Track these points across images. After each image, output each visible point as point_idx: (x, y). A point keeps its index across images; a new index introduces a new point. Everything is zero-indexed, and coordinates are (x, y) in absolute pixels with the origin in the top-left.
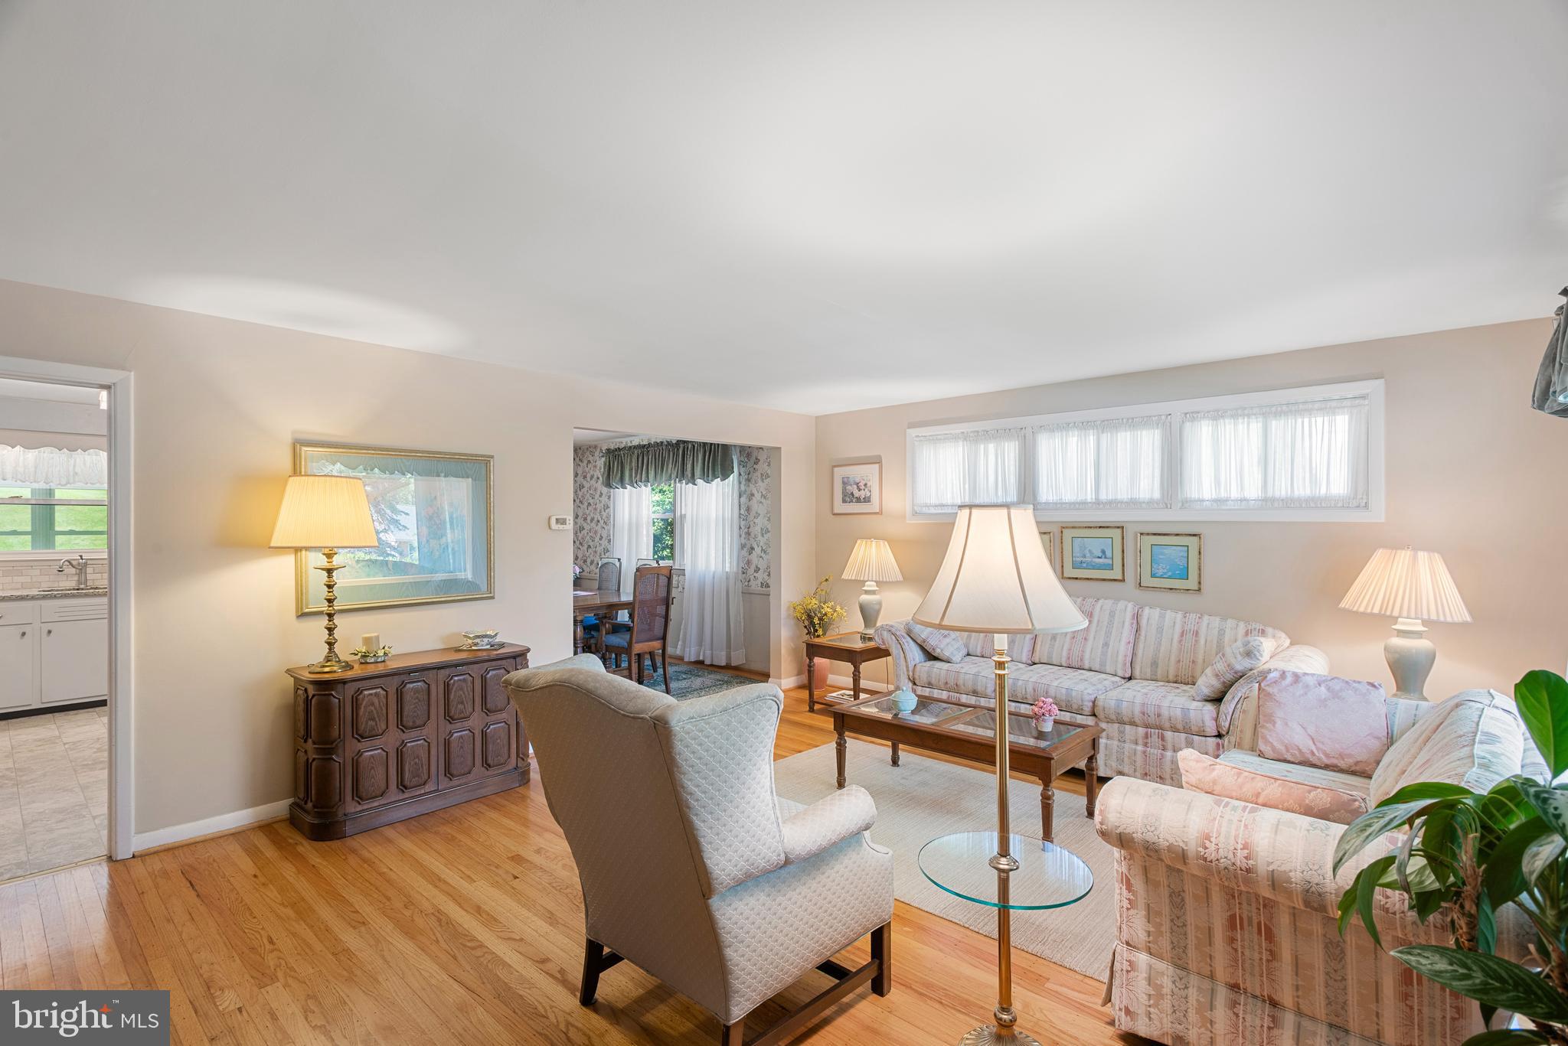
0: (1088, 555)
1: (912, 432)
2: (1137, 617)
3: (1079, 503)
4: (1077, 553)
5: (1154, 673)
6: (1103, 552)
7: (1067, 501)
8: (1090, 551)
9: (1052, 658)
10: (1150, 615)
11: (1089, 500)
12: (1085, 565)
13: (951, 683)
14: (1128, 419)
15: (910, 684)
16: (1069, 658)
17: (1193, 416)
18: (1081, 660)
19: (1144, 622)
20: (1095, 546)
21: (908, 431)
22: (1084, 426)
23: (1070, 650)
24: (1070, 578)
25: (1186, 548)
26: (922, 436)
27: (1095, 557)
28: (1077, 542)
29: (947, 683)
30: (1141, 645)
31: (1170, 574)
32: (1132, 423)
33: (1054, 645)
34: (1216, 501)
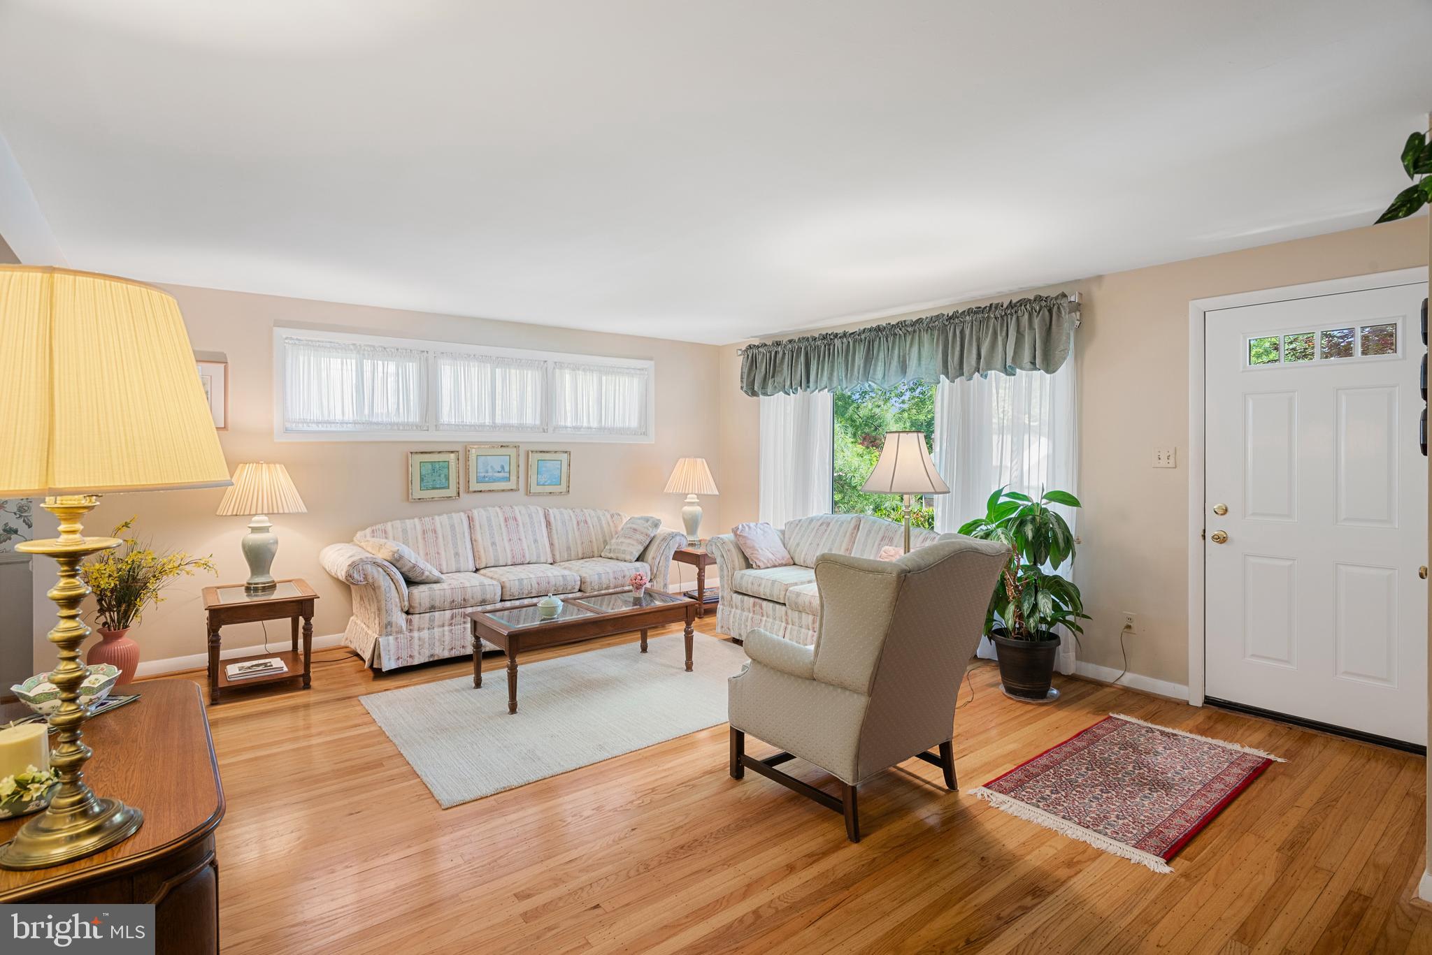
0: (490, 470)
1: (281, 333)
2: (546, 517)
3: (479, 426)
4: (481, 469)
5: (570, 555)
6: (503, 467)
7: (468, 423)
8: (492, 467)
9: (499, 560)
10: (553, 512)
11: (487, 424)
12: (487, 479)
13: (459, 599)
14: (516, 360)
15: (404, 616)
16: (513, 557)
17: (560, 365)
18: (524, 556)
19: (552, 520)
20: (496, 463)
21: (276, 330)
22: (483, 359)
23: (512, 550)
24: (475, 492)
25: (560, 462)
26: (297, 339)
27: (495, 472)
28: (481, 459)
29: (453, 600)
30: (555, 536)
31: (549, 482)
32: (520, 364)
33: (496, 550)
34: (574, 428)
